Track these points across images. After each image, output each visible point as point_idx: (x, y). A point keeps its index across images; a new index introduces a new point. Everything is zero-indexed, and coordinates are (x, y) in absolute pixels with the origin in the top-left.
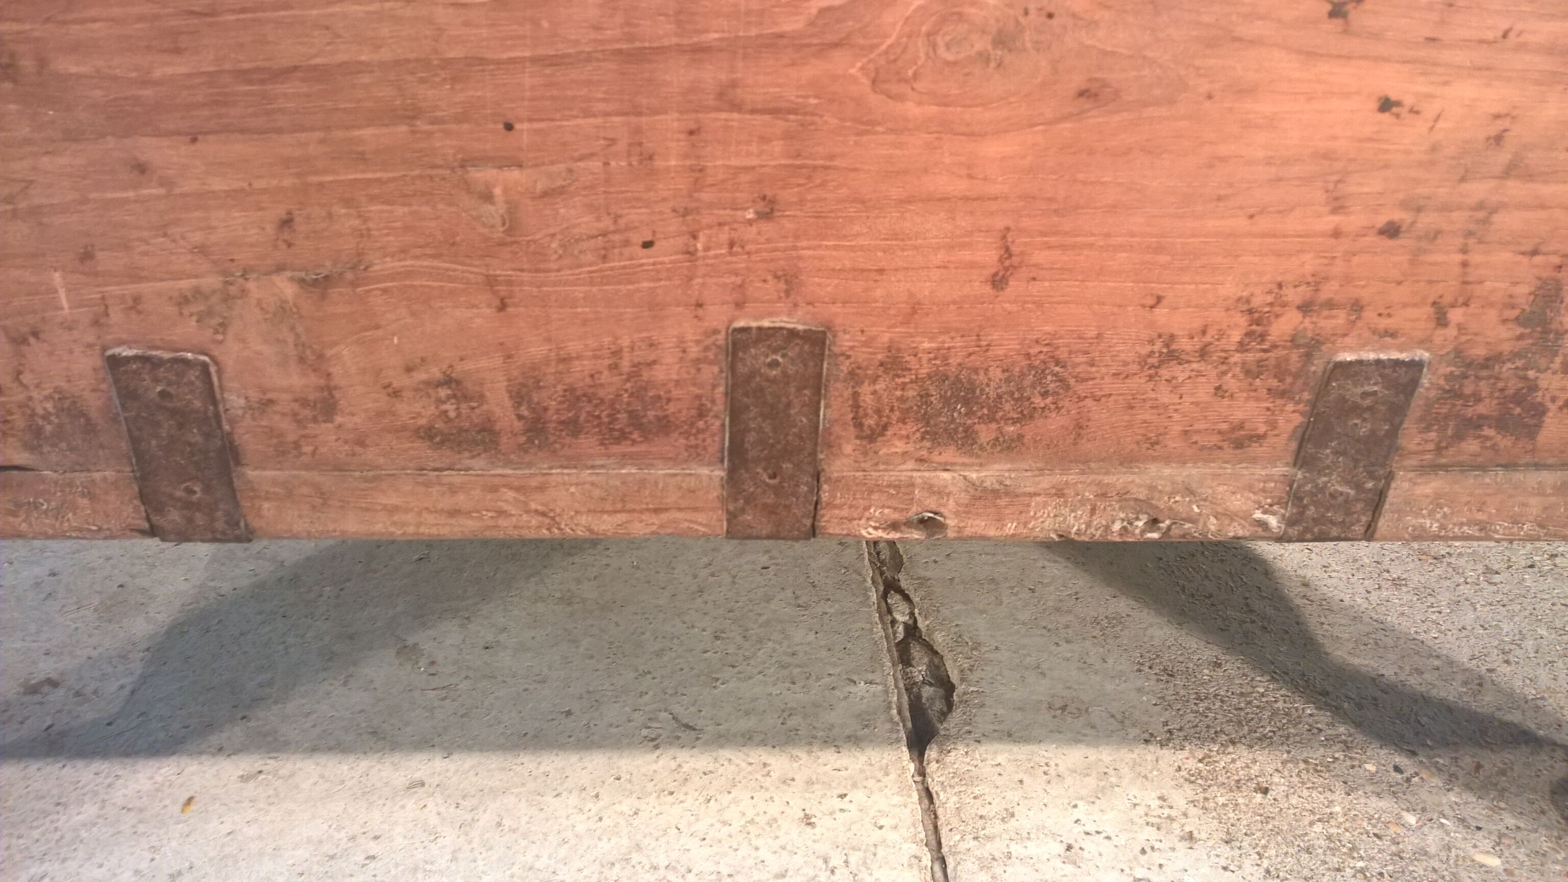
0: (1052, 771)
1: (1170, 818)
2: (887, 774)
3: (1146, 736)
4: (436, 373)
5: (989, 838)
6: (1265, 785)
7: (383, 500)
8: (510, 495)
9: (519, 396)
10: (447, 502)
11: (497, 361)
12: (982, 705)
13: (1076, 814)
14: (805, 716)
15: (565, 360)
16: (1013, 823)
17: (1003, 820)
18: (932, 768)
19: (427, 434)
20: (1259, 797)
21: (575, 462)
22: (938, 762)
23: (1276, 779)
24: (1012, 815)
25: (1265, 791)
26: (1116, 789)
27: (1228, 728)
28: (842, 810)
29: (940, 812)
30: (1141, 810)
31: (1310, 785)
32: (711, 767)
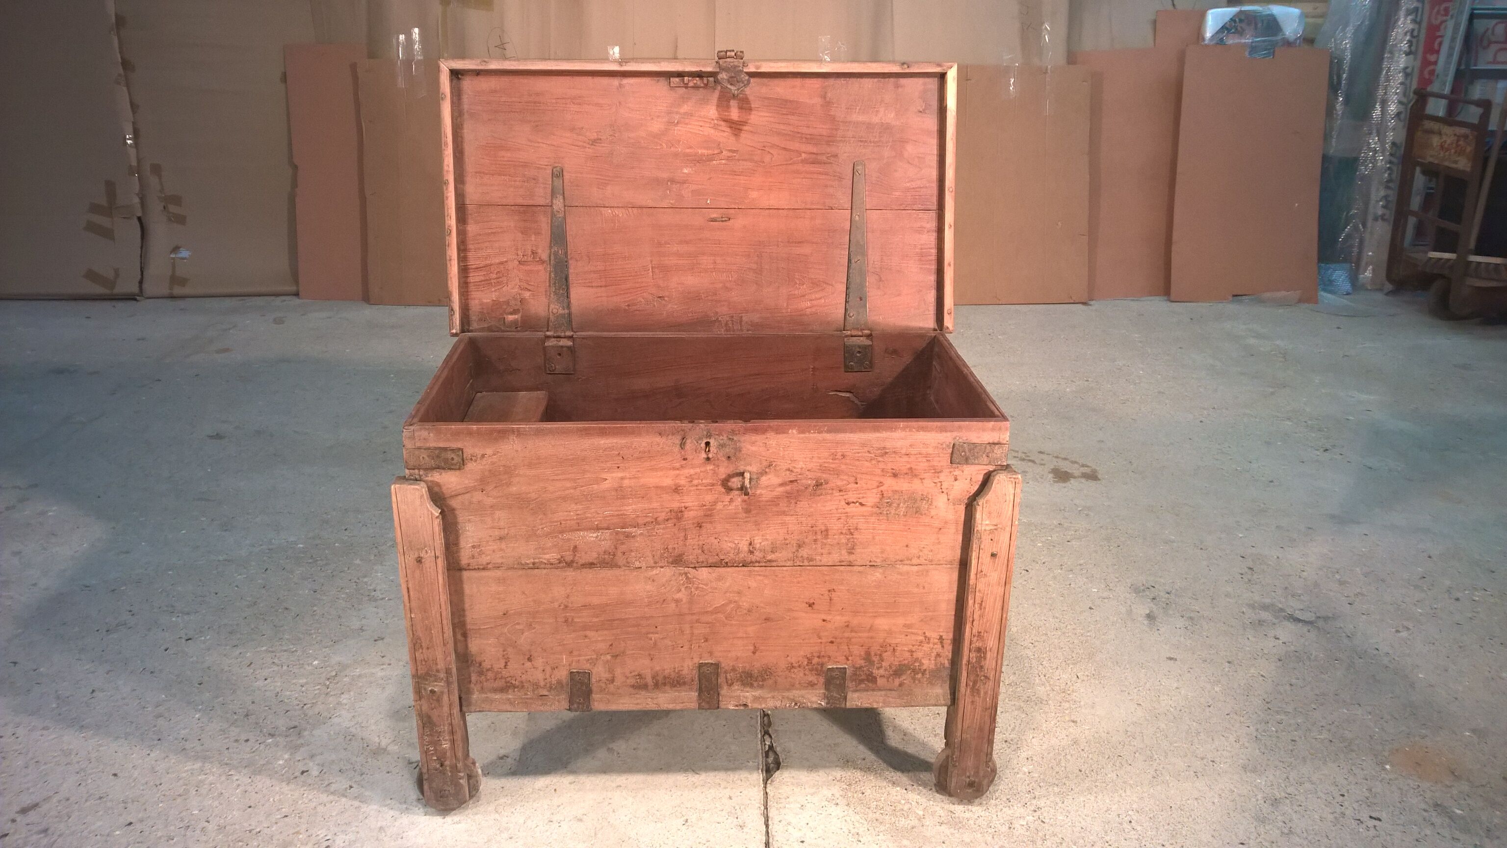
0: (803, 787)
1: (833, 800)
2: (755, 787)
3: (834, 779)
4: (636, 673)
5: (781, 803)
6: (864, 792)
7: (622, 701)
8: (650, 700)
9: (653, 678)
10: (636, 702)
11: (649, 671)
12: (787, 769)
13: (807, 798)
15: (664, 670)
16: (788, 800)
17: (785, 799)
18: (768, 786)
19: (633, 686)
20: (861, 795)
21: (664, 692)
29: (768, 796)
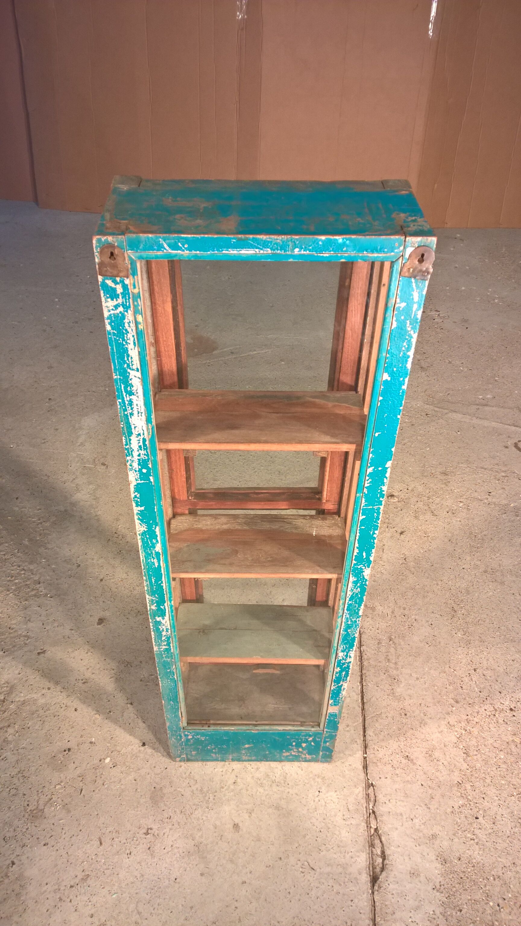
0: (407, 898)
1: (434, 919)
2: (364, 894)
3: (434, 887)
5: (388, 921)
6: (461, 909)
12: (392, 870)
13: (411, 915)
14: (344, 868)
16: (394, 916)
17: (392, 915)
18: (376, 893)
20: (459, 913)
22: (377, 891)
23: (465, 907)
24: (394, 913)
25: (461, 911)
26: (423, 907)
27: (457, 886)
28: (351, 906)
29: (376, 908)
30: (428, 915)
31: (473, 909)
32: (319, 885)
